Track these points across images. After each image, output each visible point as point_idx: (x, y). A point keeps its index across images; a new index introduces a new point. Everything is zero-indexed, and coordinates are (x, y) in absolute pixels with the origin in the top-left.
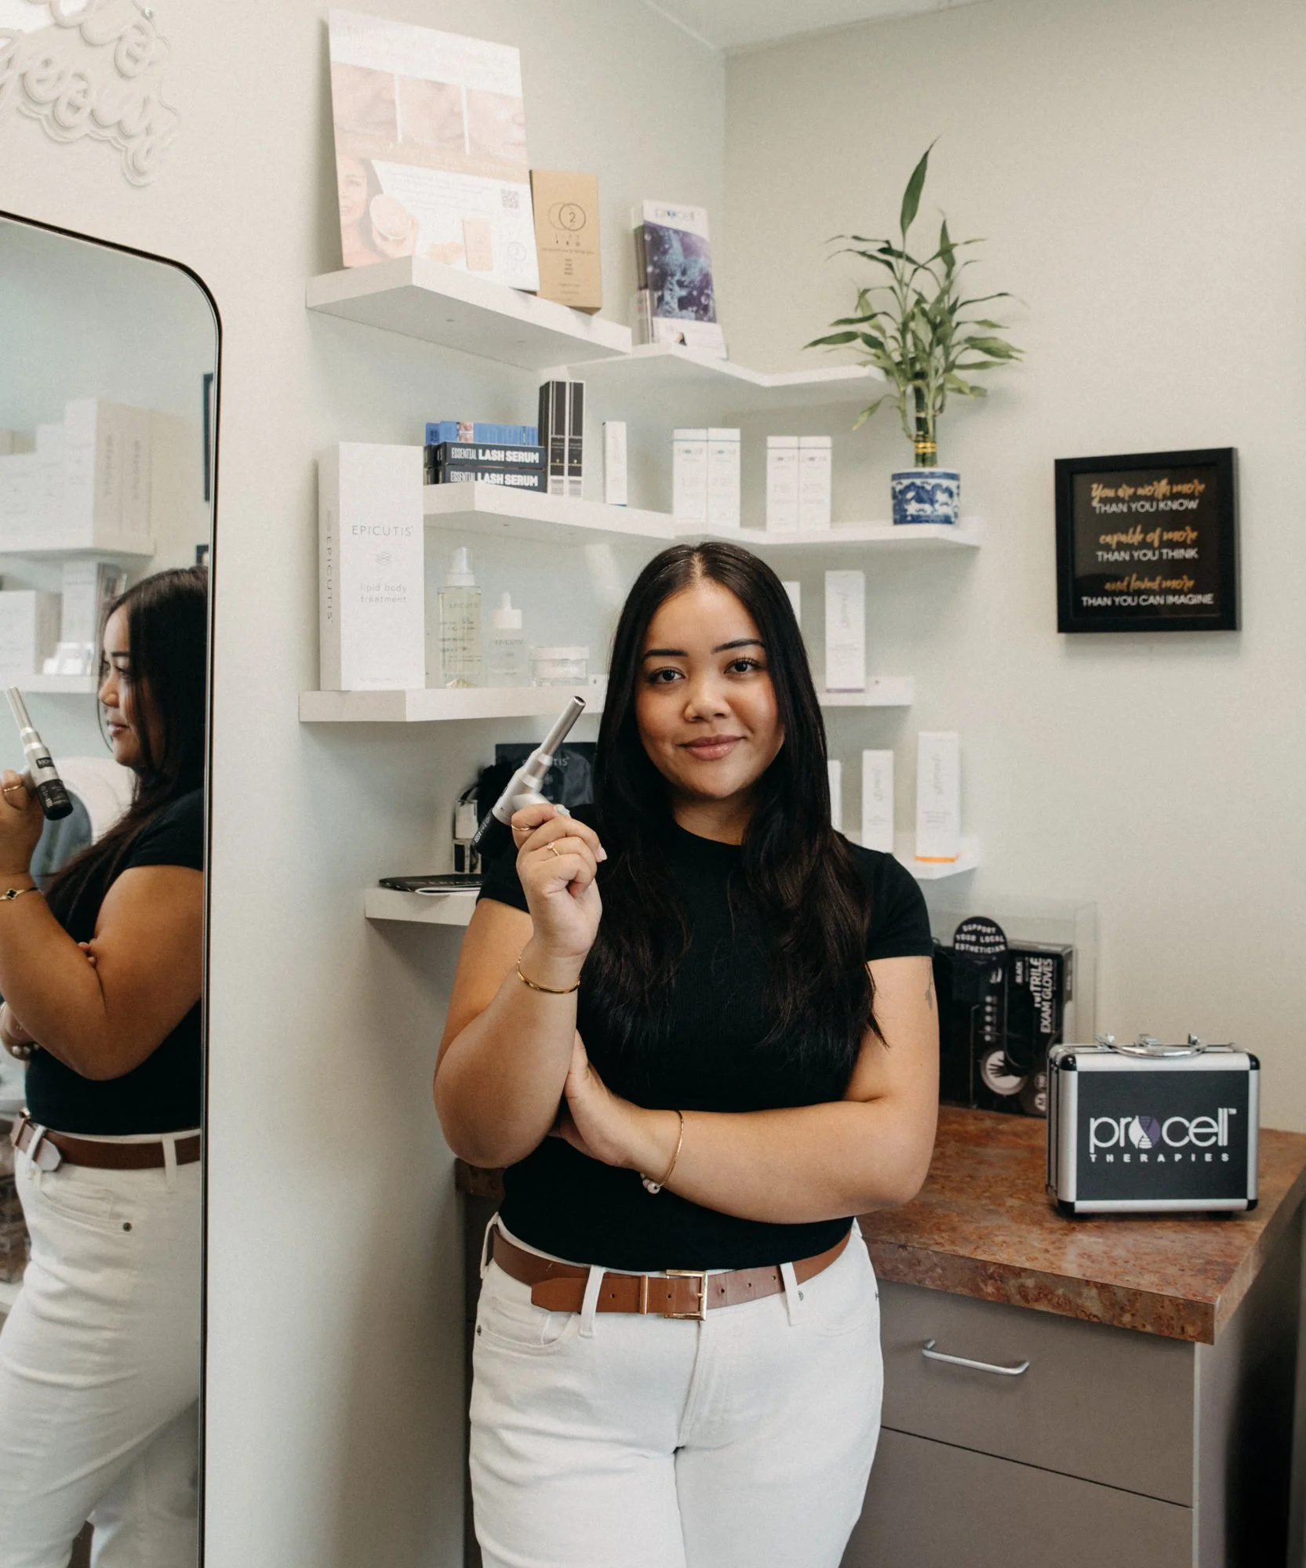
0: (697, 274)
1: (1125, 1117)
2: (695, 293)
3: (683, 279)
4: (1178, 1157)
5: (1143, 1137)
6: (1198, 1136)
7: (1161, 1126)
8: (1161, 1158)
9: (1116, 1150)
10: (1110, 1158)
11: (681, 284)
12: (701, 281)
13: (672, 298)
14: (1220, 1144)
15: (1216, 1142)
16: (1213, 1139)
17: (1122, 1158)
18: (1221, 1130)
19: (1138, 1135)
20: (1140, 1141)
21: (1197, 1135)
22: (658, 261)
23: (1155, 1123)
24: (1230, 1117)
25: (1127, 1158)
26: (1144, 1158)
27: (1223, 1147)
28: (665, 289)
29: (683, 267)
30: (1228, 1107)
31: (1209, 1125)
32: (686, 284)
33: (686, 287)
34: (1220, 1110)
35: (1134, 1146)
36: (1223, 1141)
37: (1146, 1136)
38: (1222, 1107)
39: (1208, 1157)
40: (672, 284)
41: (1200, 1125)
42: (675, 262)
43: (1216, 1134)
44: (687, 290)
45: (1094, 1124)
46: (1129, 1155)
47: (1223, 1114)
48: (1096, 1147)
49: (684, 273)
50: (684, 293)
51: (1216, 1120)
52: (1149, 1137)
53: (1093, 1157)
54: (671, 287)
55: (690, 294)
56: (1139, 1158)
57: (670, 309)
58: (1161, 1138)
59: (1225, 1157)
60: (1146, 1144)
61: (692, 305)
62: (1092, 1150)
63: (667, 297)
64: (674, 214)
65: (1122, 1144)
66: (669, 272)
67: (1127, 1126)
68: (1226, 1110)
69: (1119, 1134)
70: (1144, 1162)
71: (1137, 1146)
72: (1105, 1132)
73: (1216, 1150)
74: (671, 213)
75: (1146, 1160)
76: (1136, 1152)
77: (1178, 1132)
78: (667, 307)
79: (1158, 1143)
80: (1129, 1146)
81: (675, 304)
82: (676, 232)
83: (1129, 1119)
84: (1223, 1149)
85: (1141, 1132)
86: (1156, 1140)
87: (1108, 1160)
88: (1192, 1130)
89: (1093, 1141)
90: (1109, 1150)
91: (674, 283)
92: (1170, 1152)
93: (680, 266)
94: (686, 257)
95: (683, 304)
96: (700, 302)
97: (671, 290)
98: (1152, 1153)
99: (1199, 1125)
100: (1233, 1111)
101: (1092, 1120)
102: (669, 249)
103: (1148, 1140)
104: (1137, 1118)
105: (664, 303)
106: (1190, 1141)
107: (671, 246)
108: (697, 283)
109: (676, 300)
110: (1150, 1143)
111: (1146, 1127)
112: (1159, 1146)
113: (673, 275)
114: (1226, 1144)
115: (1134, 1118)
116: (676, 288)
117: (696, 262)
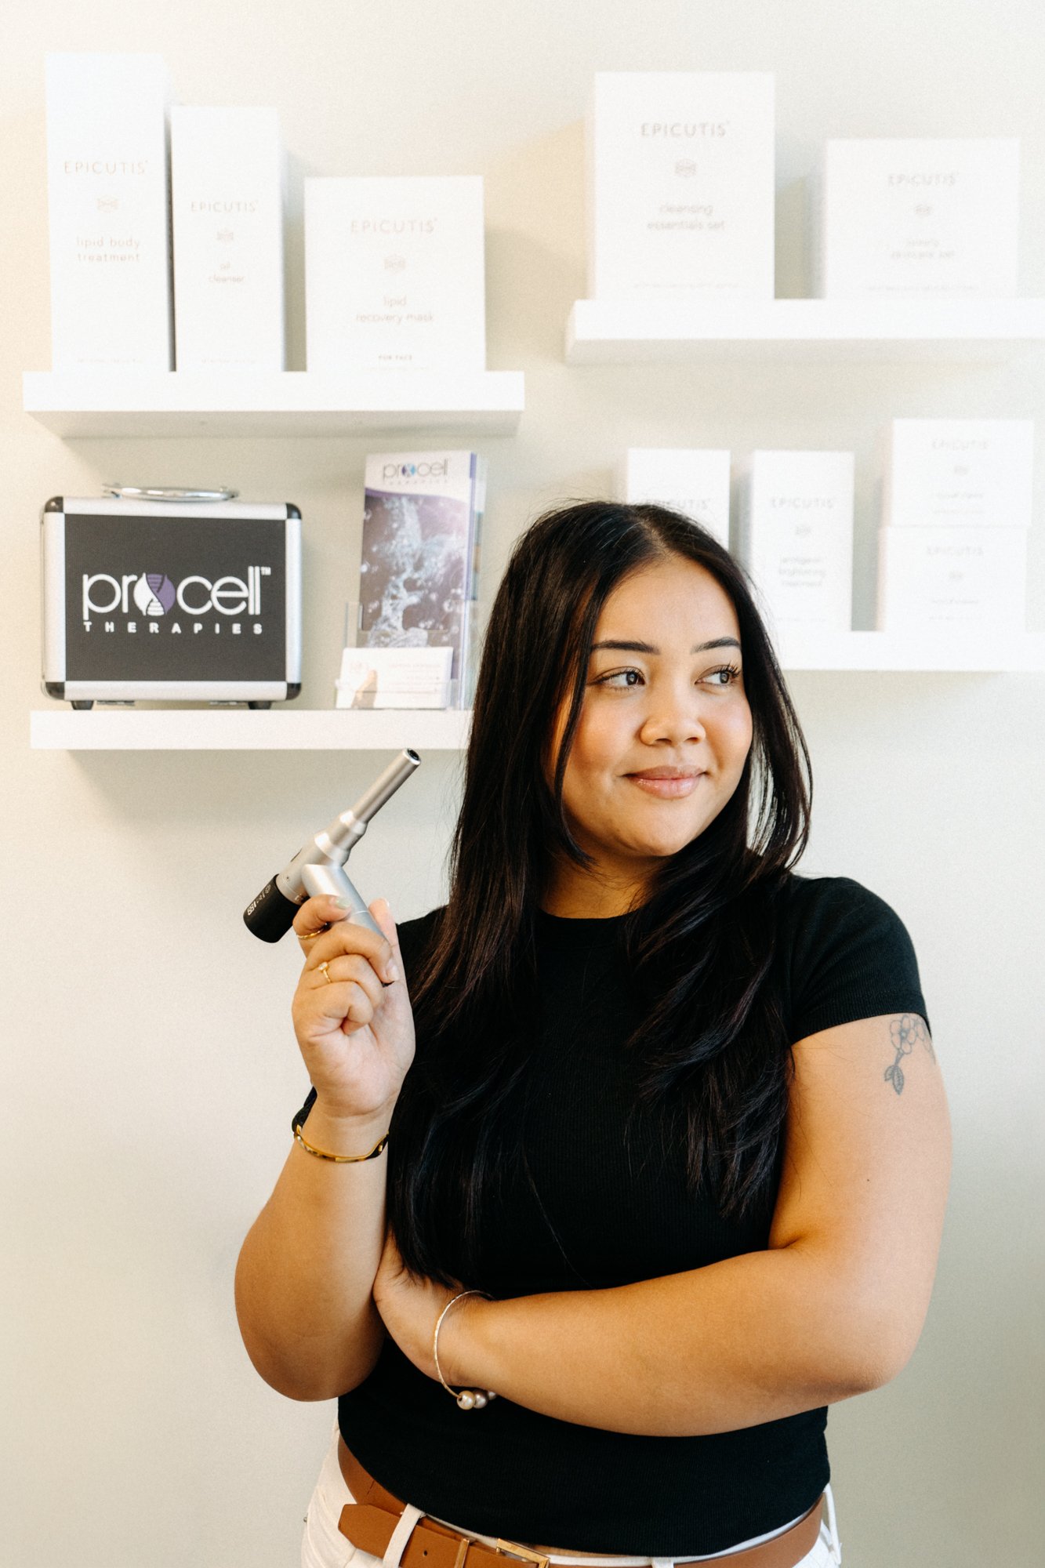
0: (440, 565)
1: (128, 575)
2: (434, 597)
3: (416, 576)
4: (198, 627)
5: (152, 601)
6: (223, 601)
7: (176, 588)
8: (176, 628)
9: (117, 616)
10: (110, 627)
11: (411, 586)
12: (446, 576)
13: (394, 609)
14: (251, 612)
15: (247, 609)
16: (243, 606)
17: (126, 627)
18: (251, 594)
19: (145, 597)
20: (149, 606)
21: (221, 600)
22: (378, 551)
23: (167, 583)
24: (263, 578)
25: (132, 627)
26: (154, 627)
27: (254, 616)
28: (384, 599)
29: (417, 557)
30: (260, 566)
31: (237, 588)
32: (419, 583)
33: (421, 588)
34: (251, 569)
35: (141, 612)
36: (255, 608)
37: (155, 599)
38: (254, 566)
39: (236, 629)
40: (396, 587)
41: (226, 587)
42: (406, 550)
43: (246, 600)
44: (420, 593)
45: (87, 583)
46: (134, 624)
47: (255, 573)
48: (91, 611)
49: (418, 566)
50: (414, 599)
51: (247, 583)
52: (159, 601)
53: (88, 625)
54: (394, 592)
55: (425, 599)
56: (148, 627)
57: (388, 630)
58: (176, 602)
59: (258, 629)
60: (157, 610)
61: (424, 619)
62: (86, 616)
63: (387, 610)
64: (413, 470)
65: (125, 609)
66: (395, 568)
67: (132, 586)
68: (257, 568)
69: (121, 595)
70: (154, 633)
71: (144, 614)
72: (103, 594)
73: (245, 619)
74: (408, 469)
75: (157, 631)
76: (143, 620)
77: (197, 595)
78: (384, 627)
79: (173, 608)
80: (135, 613)
81: (397, 620)
82: (413, 498)
83: (134, 578)
84: (255, 619)
85: (150, 595)
86: (171, 604)
87: (107, 630)
88: (215, 594)
89: (87, 604)
90: (109, 617)
91: (401, 584)
92: (187, 621)
93: (414, 556)
94: (424, 538)
95: (411, 618)
96: (441, 609)
97: (394, 597)
98: (165, 621)
99: (224, 588)
100: (267, 571)
101: (85, 577)
102: (397, 529)
103: (159, 604)
104: (144, 575)
105: (381, 619)
106: (213, 608)
107: (402, 524)
108: (439, 580)
109: (400, 614)
110: (161, 609)
111: (157, 589)
112: (174, 613)
113: (398, 573)
114: (258, 612)
115: (140, 577)
116: (403, 592)
117: (441, 544)
